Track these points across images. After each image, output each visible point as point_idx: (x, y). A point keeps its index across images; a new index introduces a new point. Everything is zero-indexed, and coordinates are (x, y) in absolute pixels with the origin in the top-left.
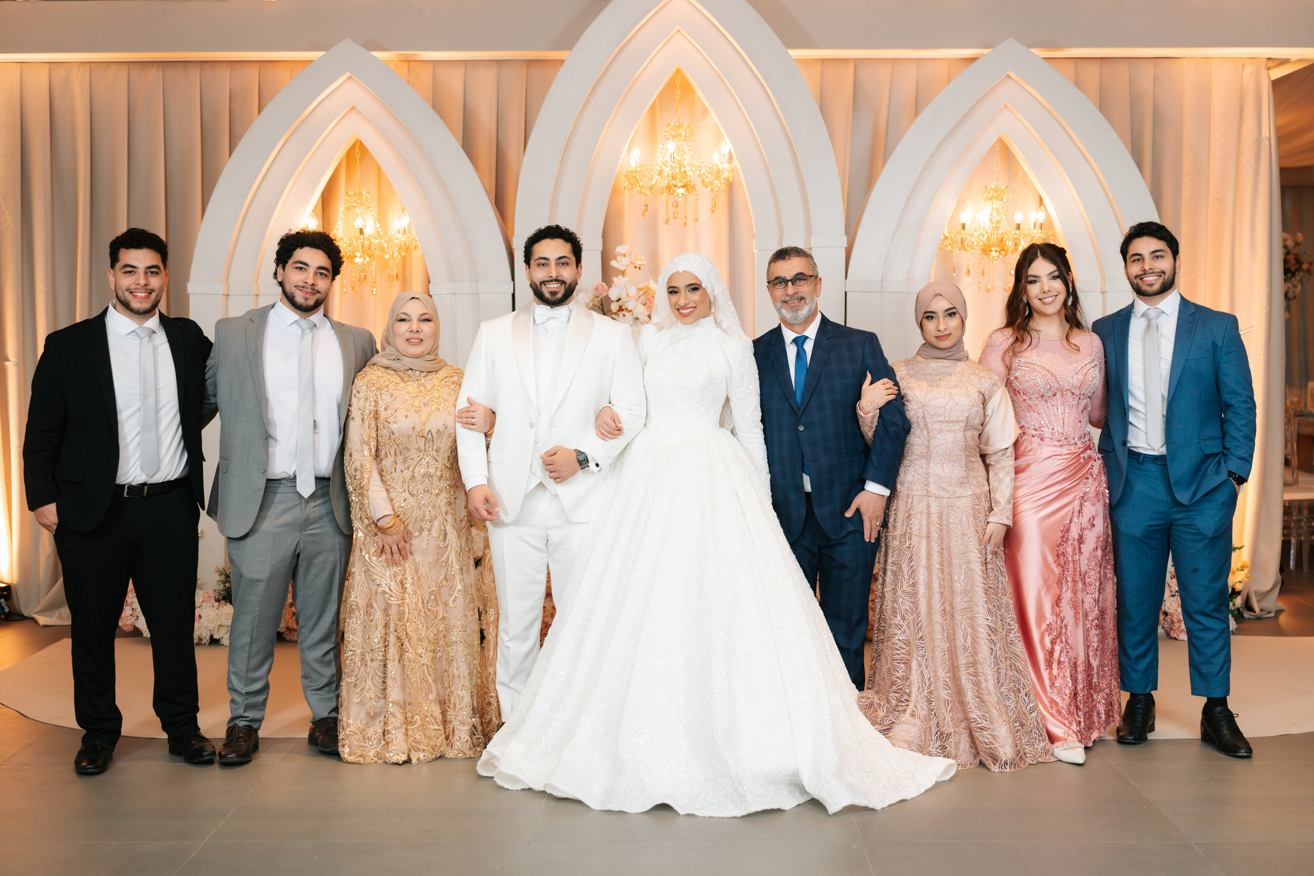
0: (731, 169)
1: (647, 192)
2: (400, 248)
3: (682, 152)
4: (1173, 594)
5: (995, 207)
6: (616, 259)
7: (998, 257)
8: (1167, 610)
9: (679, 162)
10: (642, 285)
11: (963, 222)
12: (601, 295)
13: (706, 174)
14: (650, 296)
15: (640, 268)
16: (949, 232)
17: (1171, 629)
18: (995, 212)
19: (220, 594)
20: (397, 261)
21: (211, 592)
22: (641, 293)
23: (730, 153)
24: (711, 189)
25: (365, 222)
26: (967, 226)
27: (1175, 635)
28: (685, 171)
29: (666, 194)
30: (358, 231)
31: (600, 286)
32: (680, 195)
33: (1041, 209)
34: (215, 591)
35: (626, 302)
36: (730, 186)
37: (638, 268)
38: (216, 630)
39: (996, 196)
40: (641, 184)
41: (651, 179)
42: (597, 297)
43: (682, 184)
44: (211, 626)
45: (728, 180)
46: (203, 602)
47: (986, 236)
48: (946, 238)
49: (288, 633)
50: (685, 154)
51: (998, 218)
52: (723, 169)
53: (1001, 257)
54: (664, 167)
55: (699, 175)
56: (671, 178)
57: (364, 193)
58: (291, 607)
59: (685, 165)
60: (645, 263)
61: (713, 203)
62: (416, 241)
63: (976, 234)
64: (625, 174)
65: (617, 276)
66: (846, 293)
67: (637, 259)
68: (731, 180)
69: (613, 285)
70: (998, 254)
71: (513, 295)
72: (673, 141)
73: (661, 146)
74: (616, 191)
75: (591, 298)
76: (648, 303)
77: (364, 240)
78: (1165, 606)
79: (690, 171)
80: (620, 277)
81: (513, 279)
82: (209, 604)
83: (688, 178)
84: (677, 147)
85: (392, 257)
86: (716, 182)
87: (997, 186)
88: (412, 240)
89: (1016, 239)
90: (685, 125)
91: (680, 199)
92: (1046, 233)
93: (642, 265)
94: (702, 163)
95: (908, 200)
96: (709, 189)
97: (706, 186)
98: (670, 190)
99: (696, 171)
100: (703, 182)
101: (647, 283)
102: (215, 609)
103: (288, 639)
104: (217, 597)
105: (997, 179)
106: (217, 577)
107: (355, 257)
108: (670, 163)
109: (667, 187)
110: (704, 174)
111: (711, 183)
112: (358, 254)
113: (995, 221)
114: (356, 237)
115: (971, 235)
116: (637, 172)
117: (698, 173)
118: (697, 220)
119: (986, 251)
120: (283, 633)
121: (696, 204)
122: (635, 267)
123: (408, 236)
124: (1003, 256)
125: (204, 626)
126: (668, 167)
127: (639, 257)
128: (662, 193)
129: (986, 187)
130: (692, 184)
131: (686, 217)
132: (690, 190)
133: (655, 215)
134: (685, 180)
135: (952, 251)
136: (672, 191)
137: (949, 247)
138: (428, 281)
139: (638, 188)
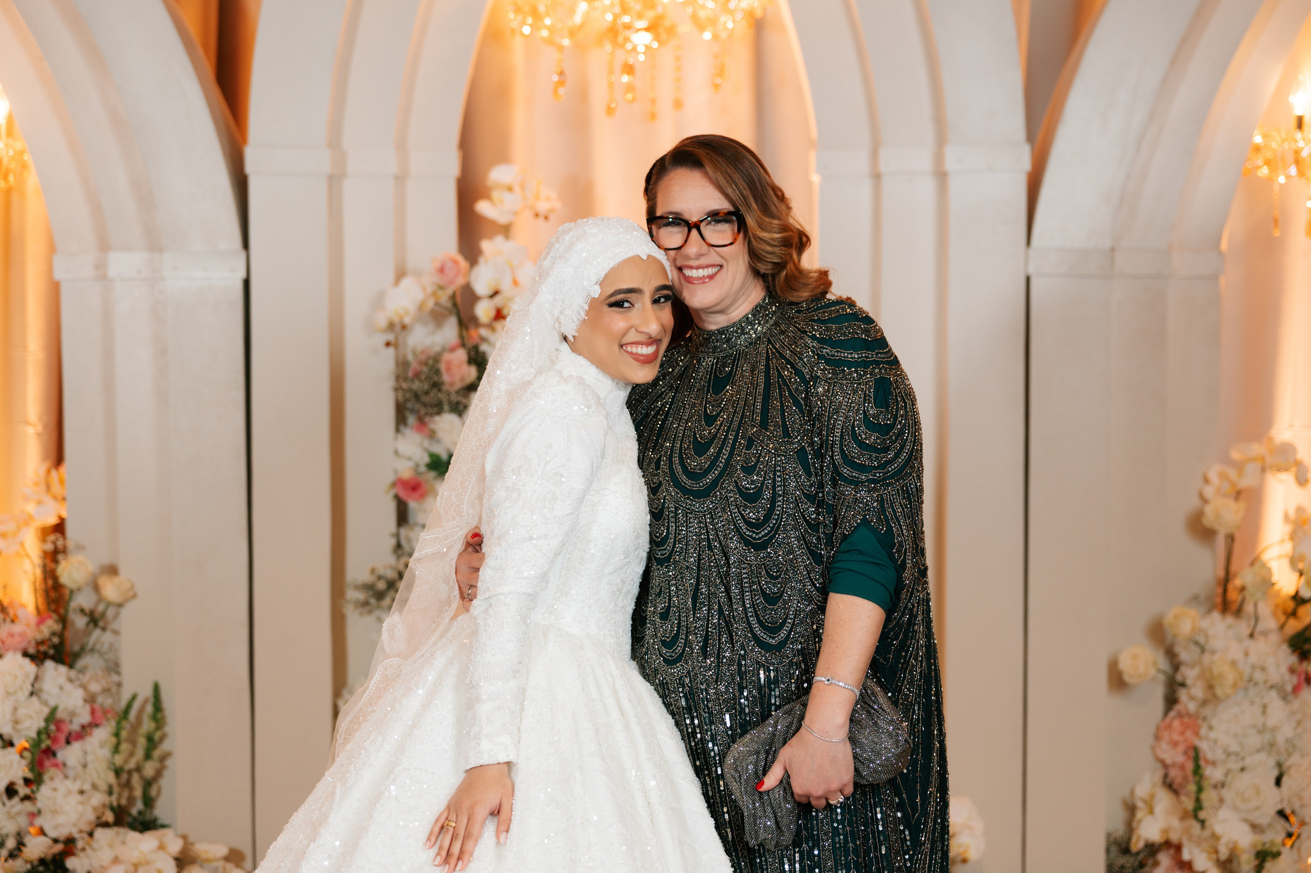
1: (566, 42)
6: (489, 198)
11: (1299, 113)
12: (451, 283)
15: (546, 218)
16: (1263, 136)
24: (713, 35)
26: (1306, 120)
29: (608, 47)
31: (449, 265)
32: (641, 49)
35: (511, 299)
36: (758, 28)
37: (541, 221)
40: (548, 21)
41: (572, 11)
42: (441, 288)
43: (645, 24)
45: (752, 14)
48: (1257, 149)
55: (686, 2)
56: (617, 9)
60: (557, 205)
65: (490, 237)
66: (1028, 280)
67: (538, 196)
68: (759, 13)
69: (482, 260)
71: (247, 283)
74: (493, 38)
75: (430, 289)
80: (499, 240)
81: (246, 245)
83: (659, 9)
86: (724, 19)
88: (16, 152)
91: (642, 58)
93: (552, 210)
95: (1173, 62)
96: (707, 36)
97: (700, 27)
98: (616, 37)
100: (695, 18)
109: (609, 30)
111: (712, 22)
118: (678, 104)
121: (678, 69)
122: (537, 215)
123: (7, 145)
127: (544, 191)
128: (599, 44)
130: (667, 23)
131: (654, 102)
132: (664, 36)
133: (582, 95)
134: (651, 14)
135: (1270, 180)
136: (620, 39)
137: (1264, 171)
138: (52, 249)
139: (545, 33)
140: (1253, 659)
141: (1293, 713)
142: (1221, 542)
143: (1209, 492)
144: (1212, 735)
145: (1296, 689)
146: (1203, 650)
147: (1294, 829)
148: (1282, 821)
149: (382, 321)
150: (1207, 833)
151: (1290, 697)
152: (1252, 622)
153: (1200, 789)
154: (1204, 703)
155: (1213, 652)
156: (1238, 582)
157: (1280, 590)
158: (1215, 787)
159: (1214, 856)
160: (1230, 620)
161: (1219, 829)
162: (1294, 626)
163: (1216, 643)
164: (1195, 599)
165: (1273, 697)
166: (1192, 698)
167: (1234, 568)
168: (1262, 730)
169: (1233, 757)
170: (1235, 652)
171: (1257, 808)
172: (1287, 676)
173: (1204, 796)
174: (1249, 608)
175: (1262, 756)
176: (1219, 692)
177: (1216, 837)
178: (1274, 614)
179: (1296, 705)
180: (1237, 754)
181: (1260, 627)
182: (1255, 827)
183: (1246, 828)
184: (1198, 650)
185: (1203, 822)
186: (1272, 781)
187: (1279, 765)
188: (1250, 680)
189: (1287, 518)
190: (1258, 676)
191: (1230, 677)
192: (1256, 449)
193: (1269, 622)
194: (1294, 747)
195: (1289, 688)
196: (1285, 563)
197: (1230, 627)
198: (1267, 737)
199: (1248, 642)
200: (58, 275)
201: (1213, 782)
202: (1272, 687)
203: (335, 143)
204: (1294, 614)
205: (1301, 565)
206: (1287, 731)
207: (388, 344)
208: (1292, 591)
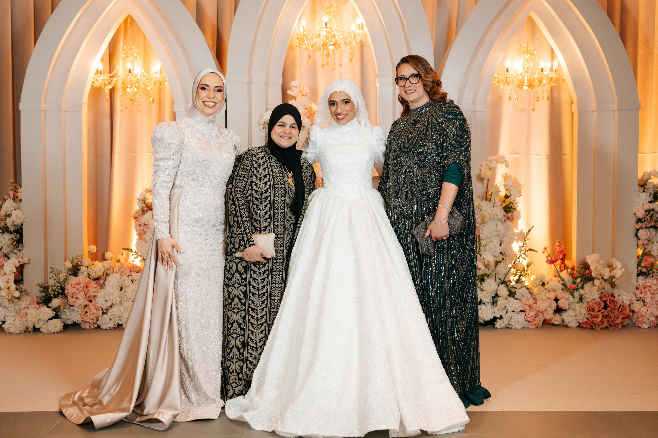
0: (362, 34)
1: (311, 49)
2: (155, 83)
3: (332, 23)
4: (638, 299)
5: (526, 58)
6: (291, 90)
7: (528, 89)
8: (634, 309)
9: (331, 27)
10: (308, 106)
11: (507, 67)
13: (347, 37)
14: (312, 113)
15: (305, 96)
16: (497, 74)
17: (636, 321)
18: (526, 61)
19: (41, 299)
20: (154, 90)
21: (35, 297)
22: (306, 111)
23: (362, 24)
24: (350, 47)
25: (134, 66)
26: (509, 70)
27: (639, 325)
28: (334, 34)
29: (322, 50)
30: (128, 71)
32: (331, 50)
33: (556, 59)
34: (37, 297)
36: (362, 45)
37: (304, 96)
38: (37, 323)
39: (526, 51)
40: (306, 42)
41: (313, 39)
43: (332, 43)
44: (33, 320)
45: (361, 41)
46: (29, 304)
47: (521, 77)
48: (495, 78)
49: (83, 324)
50: (334, 25)
51: (528, 65)
52: (358, 34)
53: (529, 89)
54: (321, 32)
55: (343, 38)
56: (325, 39)
57: (133, 48)
58: (84, 308)
59: (334, 30)
60: (309, 92)
61: (351, 56)
62: (165, 78)
63: (515, 75)
64: (296, 37)
65: (291, 100)
67: (304, 90)
68: (363, 41)
70: (528, 87)
71: (226, 111)
72: (326, 15)
73: (319, 20)
74: (291, 48)
76: (311, 117)
77: (131, 76)
78: (633, 307)
79: (337, 35)
80: (294, 100)
82: (33, 306)
83: (336, 39)
84: (330, 19)
85: (151, 89)
86: (353, 42)
87: (528, 46)
88: (163, 77)
89: (541, 77)
90: (335, 6)
91: (331, 52)
92: (558, 74)
93: (306, 93)
94: (344, 30)
95: (474, 53)
96: (349, 47)
97: (347, 45)
98: (324, 47)
99: (340, 36)
100: (345, 42)
101: (310, 105)
102: (36, 309)
103: (83, 328)
104: (39, 301)
105: (528, 41)
106: (38, 289)
107: (128, 88)
108: (325, 29)
109: (323, 45)
110: (346, 37)
111: (350, 42)
112: (129, 86)
113: (526, 67)
114: (127, 75)
115: (512, 75)
116: (304, 35)
117: (342, 37)
118: (341, 65)
119: (520, 86)
120: (80, 324)
121: (341, 56)
122: (303, 95)
123: (161, 75)
124: (531, 89)
125: (29, 320)
126: (323, 31)
127: (305, 88)
128: (320, 49)
129: (521, 46)
130: (338, 43)
131: (334, 64)
132: (337, 47)
133: (315, 64)
134: (334, 40)
135: (499, 86)
136: (325, 47)
137: (497, 84)
138: (173, 103)
139: (305, 46)
140: (494, 212)
141: (504, 227)
142: (485, 181)
143: (482, 169)
144: (483, 232)
145: (505, 221)
146: (481, 210)
147: (504, 258)
148: (501, 255)
149: (263, 122)
150: (482, 258)
151: (503, 223)
152: (494, 203)
153: (480, 246)
154: (481, 224)
155: (483, 211)
156: (490, 193)
157: (501, 195)
158: (484, 246)
159: (484, 264)
160: (488, 202)
161: (485, 257)
162: (504, 205)
163: (484, 208)
164: (479, 197)
165: (499, 223)
166: (478, 223)
167: (488, 189)
168: (496, 231)
169: (489, 238)
170: (489, 211)
171: (495, 252)
172: (503, 217)
173: (481, 248)
174: (493, 199)
175: (496, 238)
176: (485, 220)
177: (484, 259)
178: (499, 201)
179: (505, 225)
180: (489, 237)
181: (495, 205)
182: (494, 256)
183: (492, 256)
184: (480, 210)
185: (481, 255)
186: (499, 244)
187: (501, 240)
188: (493, 218)
189: (503, 176)
190: (495, 217)
191: (488, 216)
192: (494, 157)
193: (498, 203)
194: (505, 236)
195: (503, 220)
196: (503, 187)
197: (488, 204)
198: (498, 233)
199: (492, 208)
200: (174, 111)
201: (483, 245)
202: (499, 220)
203: (249, 74)
204: (504, 201)
205: (507, 187)
206: (503, 231)
207: (264, 128)
208: (504, 195)
